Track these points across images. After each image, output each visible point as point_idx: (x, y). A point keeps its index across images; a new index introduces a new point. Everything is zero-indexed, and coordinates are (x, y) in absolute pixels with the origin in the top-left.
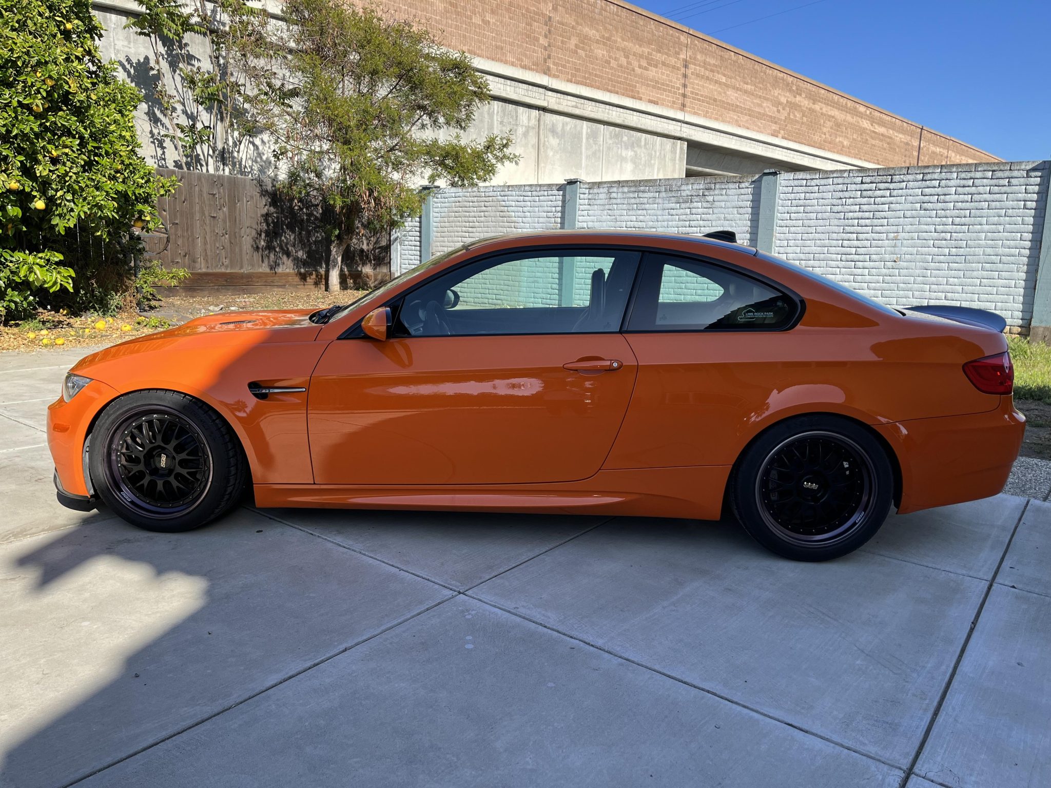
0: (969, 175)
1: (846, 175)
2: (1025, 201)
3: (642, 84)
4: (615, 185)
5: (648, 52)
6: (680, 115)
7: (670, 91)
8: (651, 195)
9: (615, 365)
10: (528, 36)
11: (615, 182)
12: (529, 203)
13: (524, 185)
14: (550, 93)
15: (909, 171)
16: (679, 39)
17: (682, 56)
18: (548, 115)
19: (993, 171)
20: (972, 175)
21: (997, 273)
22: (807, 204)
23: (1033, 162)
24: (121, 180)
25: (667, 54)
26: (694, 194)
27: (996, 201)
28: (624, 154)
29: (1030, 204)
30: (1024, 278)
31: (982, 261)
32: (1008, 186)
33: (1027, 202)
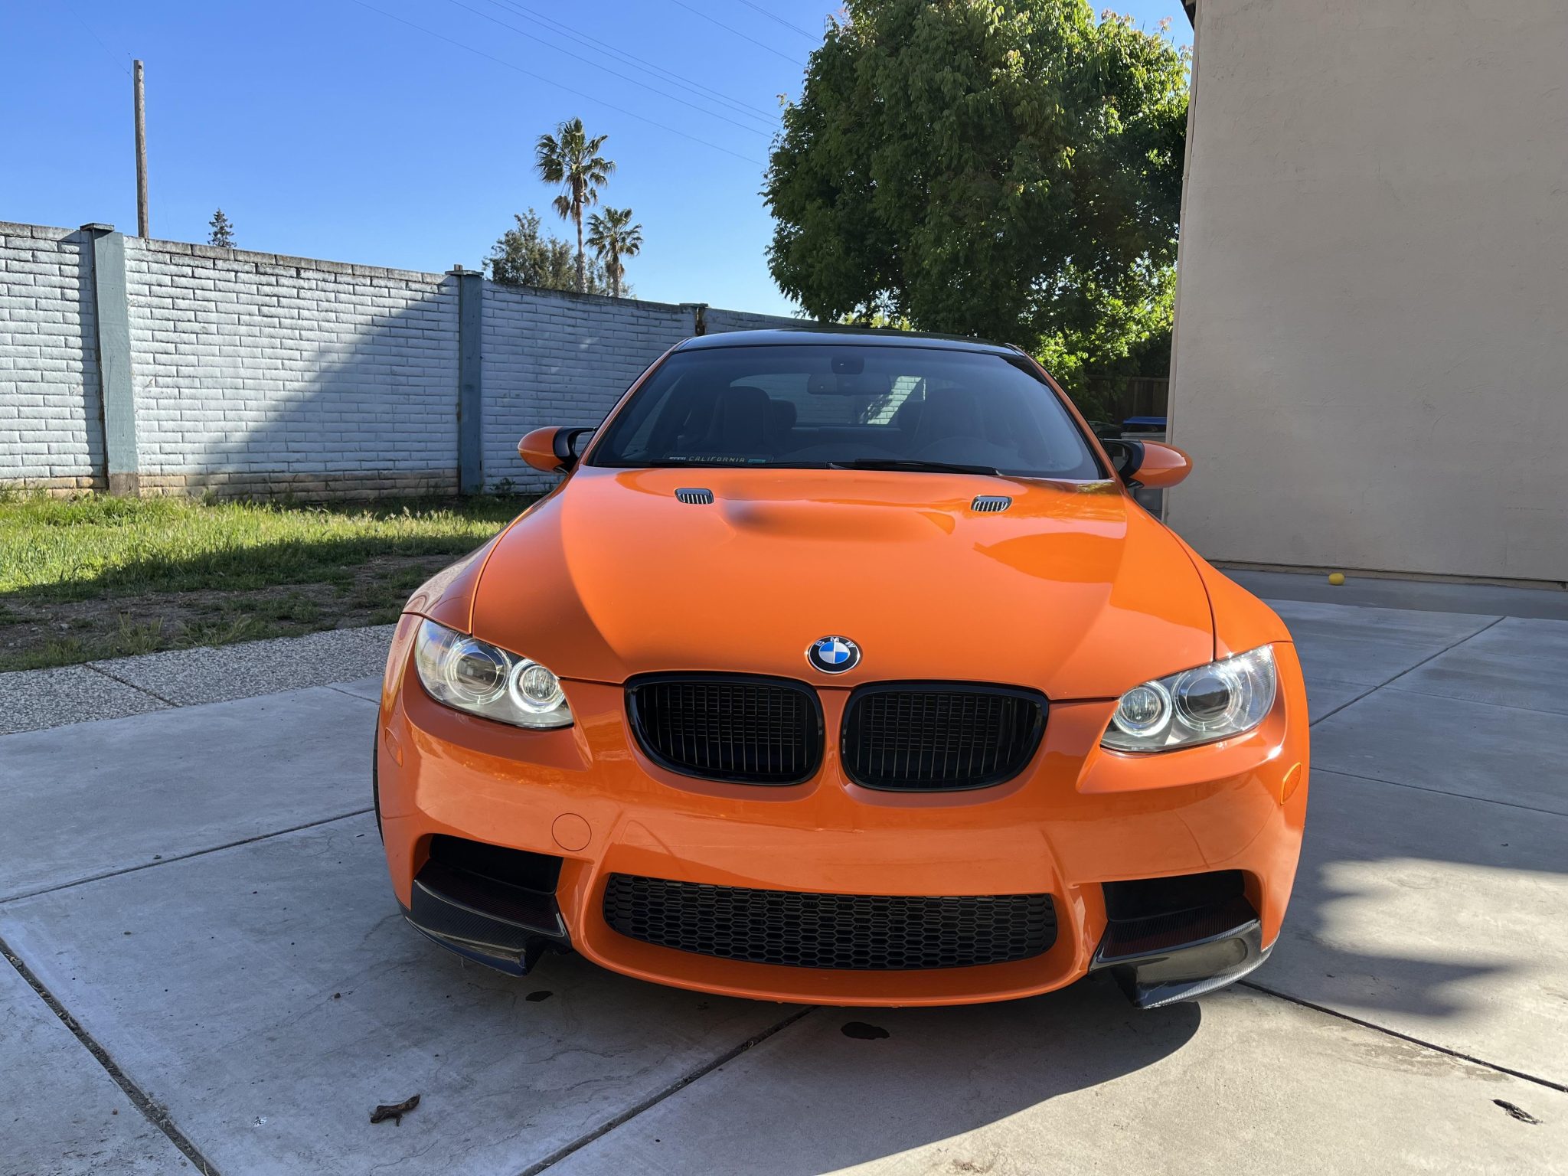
2: (61, 287)
21: (42, 396)
23: (64, 230)
27: (19, 284)
29: (70, 294)
30: (83, 404)
31: (15, 377)
32: (34, 262)
33: (66, 290)
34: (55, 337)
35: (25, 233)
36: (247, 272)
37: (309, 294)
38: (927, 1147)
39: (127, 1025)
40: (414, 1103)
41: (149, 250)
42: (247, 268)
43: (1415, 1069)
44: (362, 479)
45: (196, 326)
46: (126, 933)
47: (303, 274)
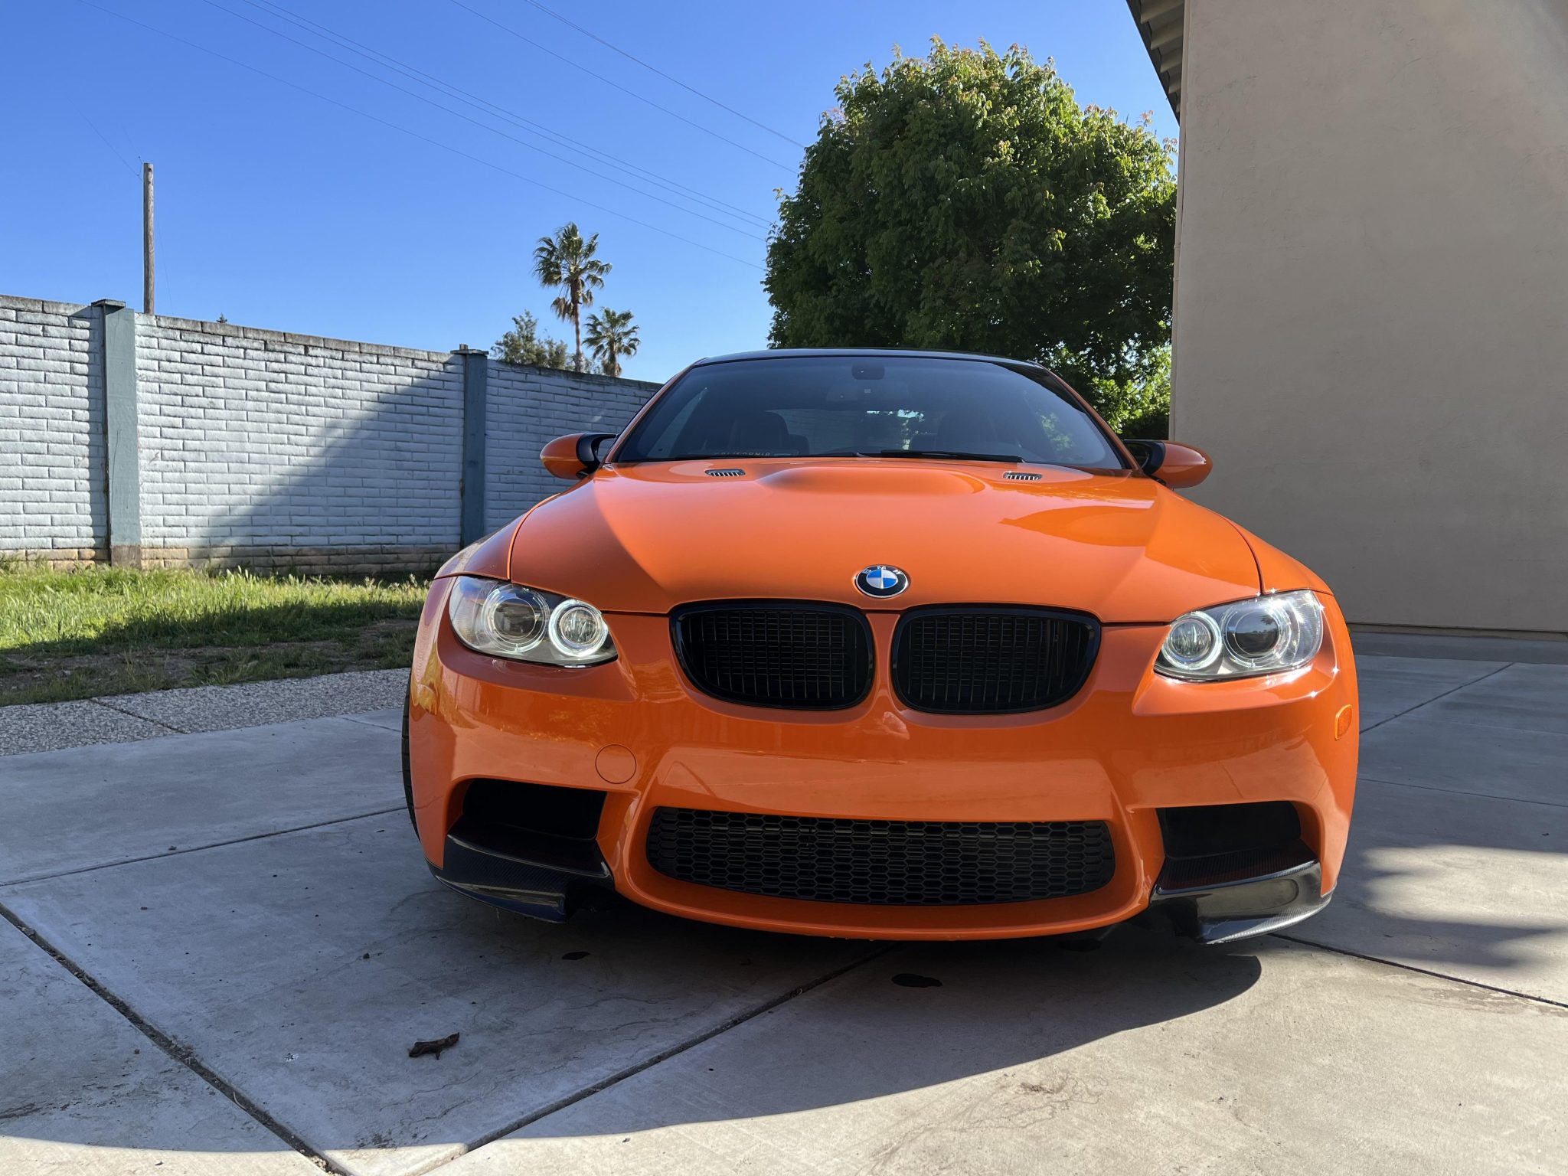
2: (71, 362)
19: (18, 310)
21: (47, 468)
23: (76, 306)
29: (79, 367)
30: (88, 476)
31: (21, 449)
32: (44, 336)
33: (75, 364)
34: (62, 410)
35: (36, 308)
36: (256, 349)
37: (316, 371)
38: (992, 1073)
39: (147, 982)
40: (453, 1041)
41: (159, 327)
42: (256, 345)
43: (1487, 1008)
44: (364, 553)
45: (204, 401)
46: (143, 909)
47: (311, 351)
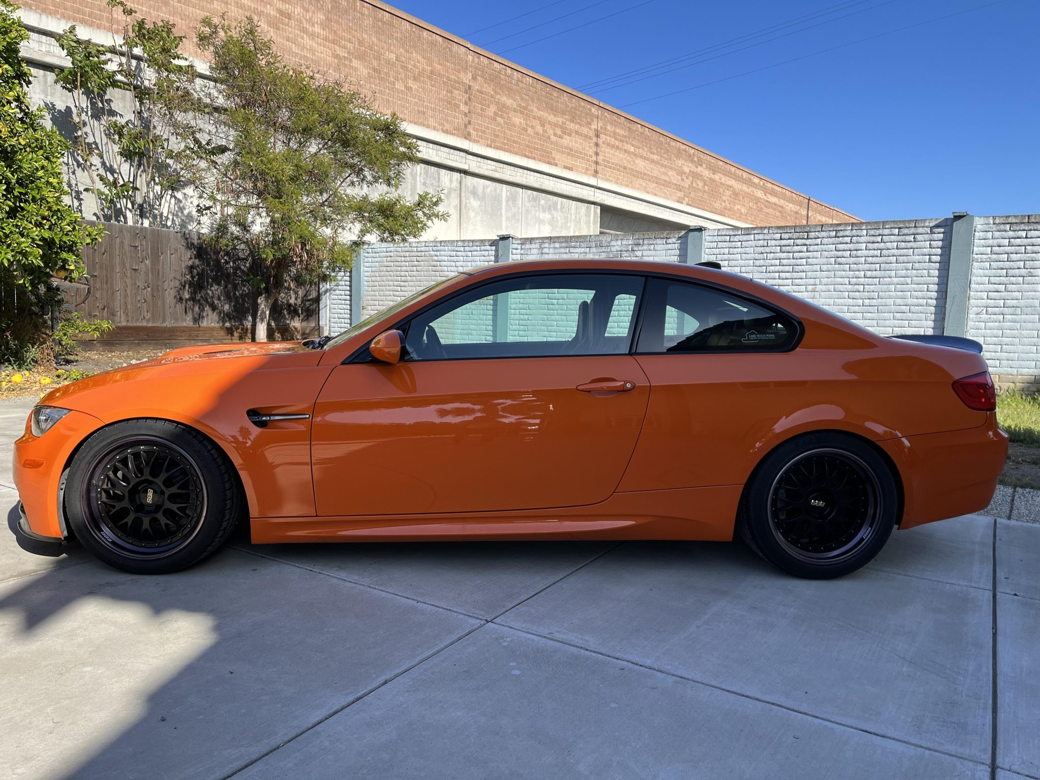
0: (878, 232)
1: (766, 231)
2: (930, 255)
3: (558, 151)
4: (547, 241)
5: (562, 121)
6: (593, 181)
7: (583, 159)
8: (582, 250)
9: (629, 385)
10: (449, 103)
11: (547, 238)
12: (461, 258)
13: (457, 241)
14: (471, 157)
15: (823, 228)
16: (591, 111)
17: (594, 127)
18: (469, 178)
19: (900, 228)
20: (881, 232)
21: (908, 321)
22: (731, 258)
23: (936, 220)
24: (47, 227)
25: (579, 124)
26: (624, 249)
27: (903, 256)
28: (541, 217)
29: (934, 258)
30: (933, 326)
31: (893, 310)
32: (914, 241)
33: (932, 257)
34: (921, 286)
35: (911, 225)
41: (994, 224)
45: (1024, 272)
